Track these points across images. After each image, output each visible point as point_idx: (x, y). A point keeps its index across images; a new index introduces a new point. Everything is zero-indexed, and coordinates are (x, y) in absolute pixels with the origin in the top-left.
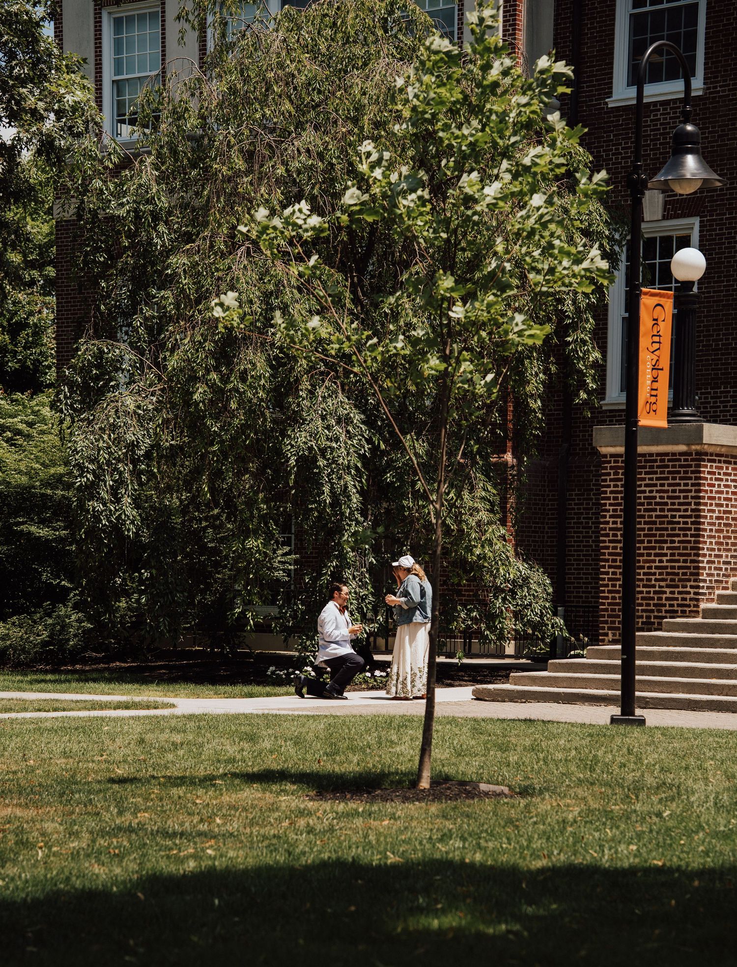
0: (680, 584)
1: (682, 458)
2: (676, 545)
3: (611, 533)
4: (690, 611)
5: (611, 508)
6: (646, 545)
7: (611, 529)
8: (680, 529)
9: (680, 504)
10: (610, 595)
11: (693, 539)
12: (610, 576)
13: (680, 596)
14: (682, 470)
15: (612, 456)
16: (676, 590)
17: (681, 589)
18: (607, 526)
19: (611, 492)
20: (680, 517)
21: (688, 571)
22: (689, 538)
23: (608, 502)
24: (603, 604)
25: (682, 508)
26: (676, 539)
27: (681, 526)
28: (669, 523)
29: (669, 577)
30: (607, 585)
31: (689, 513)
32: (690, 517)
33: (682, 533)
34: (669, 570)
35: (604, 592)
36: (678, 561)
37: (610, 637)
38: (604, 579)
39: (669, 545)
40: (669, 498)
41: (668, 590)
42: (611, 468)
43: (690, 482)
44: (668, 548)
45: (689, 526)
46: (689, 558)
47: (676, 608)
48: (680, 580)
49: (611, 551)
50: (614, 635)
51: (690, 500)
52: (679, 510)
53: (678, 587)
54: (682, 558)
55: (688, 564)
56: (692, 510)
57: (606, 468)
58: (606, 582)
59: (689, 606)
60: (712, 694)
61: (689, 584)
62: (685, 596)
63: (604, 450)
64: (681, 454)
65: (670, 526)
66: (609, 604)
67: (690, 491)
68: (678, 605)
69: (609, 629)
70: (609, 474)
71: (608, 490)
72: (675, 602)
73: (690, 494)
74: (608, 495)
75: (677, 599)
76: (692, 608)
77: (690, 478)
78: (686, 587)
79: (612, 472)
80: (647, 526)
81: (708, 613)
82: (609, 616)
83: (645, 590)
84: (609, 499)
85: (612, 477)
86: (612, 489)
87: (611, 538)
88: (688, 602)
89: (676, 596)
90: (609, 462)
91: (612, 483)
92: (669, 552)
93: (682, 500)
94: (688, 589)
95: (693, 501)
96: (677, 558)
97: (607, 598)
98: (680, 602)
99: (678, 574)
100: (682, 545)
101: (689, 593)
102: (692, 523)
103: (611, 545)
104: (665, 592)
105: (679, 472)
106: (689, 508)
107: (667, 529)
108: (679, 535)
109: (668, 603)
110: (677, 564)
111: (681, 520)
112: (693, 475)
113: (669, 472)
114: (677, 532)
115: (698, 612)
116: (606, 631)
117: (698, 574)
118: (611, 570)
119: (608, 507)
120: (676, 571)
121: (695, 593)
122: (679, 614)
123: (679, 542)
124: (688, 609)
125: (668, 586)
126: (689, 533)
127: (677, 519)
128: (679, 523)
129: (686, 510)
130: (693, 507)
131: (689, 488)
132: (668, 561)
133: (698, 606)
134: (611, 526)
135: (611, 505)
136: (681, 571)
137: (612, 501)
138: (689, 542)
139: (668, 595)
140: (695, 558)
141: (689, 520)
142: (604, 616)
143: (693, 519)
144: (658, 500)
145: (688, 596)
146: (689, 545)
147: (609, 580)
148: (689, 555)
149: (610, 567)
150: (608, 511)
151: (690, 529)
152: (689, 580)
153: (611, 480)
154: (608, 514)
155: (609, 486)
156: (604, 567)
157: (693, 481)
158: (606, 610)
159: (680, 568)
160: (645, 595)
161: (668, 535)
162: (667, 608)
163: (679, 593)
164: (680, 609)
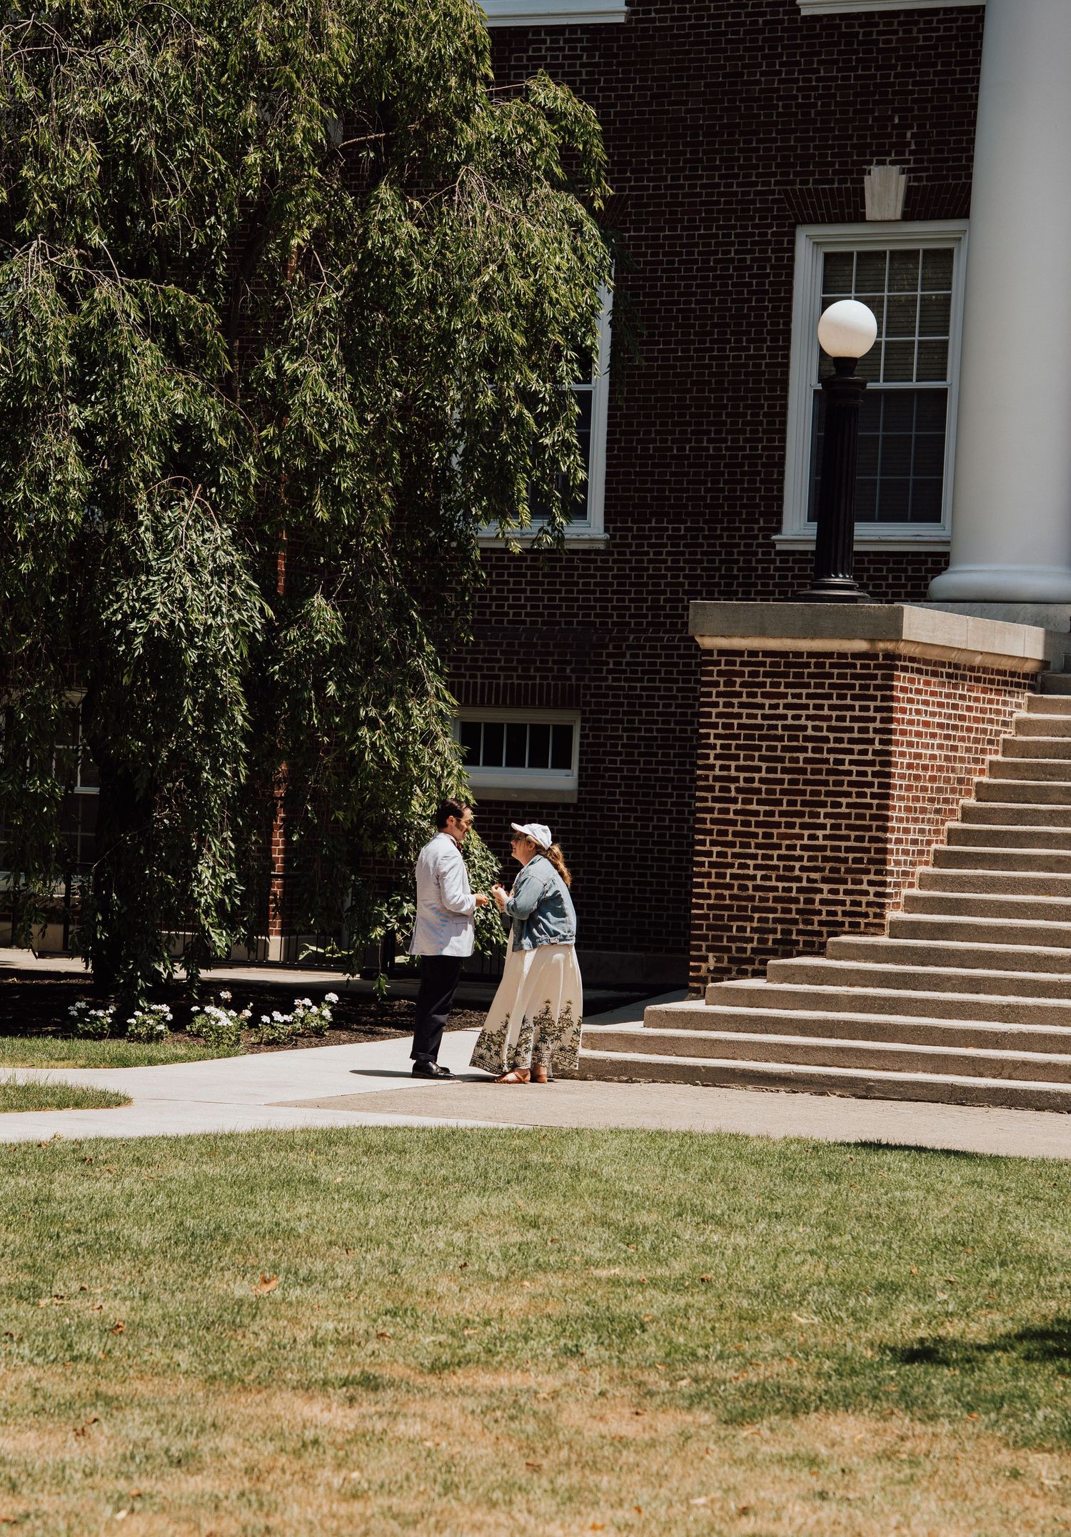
0: (849, 877)
1: (858, 663)
2: (844, 810)
3: (718, 785)
4: (867, 925)
5: (719, 742)
6: (784, 808)
7: (716, 779)
8: (851, 784)
9: (851, 741)
10: (713, 892)
11: (875, 802)
12: (714, 859)
13: (848, 899)
14: (857, 683)
15: (722, 652)
16: (842, 887)
17: (850, 886)
18: (711, 773)
19: (719, 715)
20: (852, 762)
21: (865, 856)
22: (868, 800)
23: (712, 732)
24: (700, 907)
25: (857, 747)
26: (844, 800)
27: (854, 778)
28: (829, 772)
29: (828, 865)
30: (708, 875)
31: (870, 757)
32: (872, 763)
33: (854, 790)
34: (828, 853)
35: (701, 885)
36: (847, 838)
37: (712, 963)
38: (702, 864)
39: (829, 810)
40: (830, 729)
41: (825, 887)
42: (720, 673)
43: (872, 704)
44: (827, 816)
45: (869, 778)
46: (867, 834)
47: (839, 918)
48: (848, 871)
49: (716, 815)
50: (719, 960)
51: (871, 735)
52: (851, 752)
53: (845, 882)
54: (853, 834)
55: (866, 844)
56: (875, 753)
57: (710, 673)
58: (706, 869)
59: (866, 915)
60: (981, 1075)
61: (865, 878)
62: (858, 898)
63: (707, 642)
64: (856, 656)
65: (831, 778)
66: (710, 907)
67: (873, 720)
68: (845, 914)
69: (709, 949)
70: (716, 684)
71: (714, 711)
72: (839, 909)
73: (871, 725)
74: (714, 720)
75: (843, 903)
76: (871, 920)
77: (874, 698)
78: (861, 882)
79: (722, 680)
80: (786, 777)
81: (898, 929)
82: (709, 928)
83: (780, 885)
84: (715, 726)
85: (722, 689)
86: (721, 709)
87: (717, 794)
88: (863, 909)
89: (841, 897)
90: (718, 663)
91: (721, 700)
92: (829, 822)
93: (856, 735)
94: (865, 887)
95: (877, 737)
96: (844, 832)
97: (708, 896)
98: (848, 908)
99: (845, 860)
100: (854, 811)
101: (866, 893)
102: (875, 774)
103: (717, 805)
104: (821, 891)
105: (852, 687)
106: (870, 748)
107: (826, 783)
108: (848, 795)
109: (824, 909)
110: (843, 844)
111: (854, 768)
112: (879, 693)
113: (832, 686)
114: (845, 788)
115: (882, 926)
116: (704, 953)
117: (884, 862)
118: (715, 849)
119: (712, 741)
120: (843, 855)
121: (877, 894)
122: (847, 928)
123: (849, 805)
124: (862, 921)
125: (825, 880)
126: (868, 791)
127: (846, 767)
128: (849, 773)
129: (865, 752)
130: (877, 746)
131: (871, 714)
132: (826, 837)
133: (882, 916)
134: (717, 772)
135: (717, 736)
136: (851, 856)
137: (720, 731)
138: (869, 806)
139: (825, 895)
140: (880, 834)
141: (869, 769)
142: (700, 927)
143: (877, 768)
144: (810, 732)
145: (864, 899)
146: (868, 812)
147: (712, 865)
148: (869, 828)
149: (713, 843)
150: (714, 747)
151: (871, 785)
152: (867, 872)
153: (719, 695)
154: (712, 753)
155: (716, 705)
156: (703, 843)
157: (878, 703)
158: (706, 917)
159: (848, 850)
160: (780, 894)
161: (828, 794)
162: (824, 917)
163: (847, 892)
164: (847, 920)
